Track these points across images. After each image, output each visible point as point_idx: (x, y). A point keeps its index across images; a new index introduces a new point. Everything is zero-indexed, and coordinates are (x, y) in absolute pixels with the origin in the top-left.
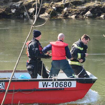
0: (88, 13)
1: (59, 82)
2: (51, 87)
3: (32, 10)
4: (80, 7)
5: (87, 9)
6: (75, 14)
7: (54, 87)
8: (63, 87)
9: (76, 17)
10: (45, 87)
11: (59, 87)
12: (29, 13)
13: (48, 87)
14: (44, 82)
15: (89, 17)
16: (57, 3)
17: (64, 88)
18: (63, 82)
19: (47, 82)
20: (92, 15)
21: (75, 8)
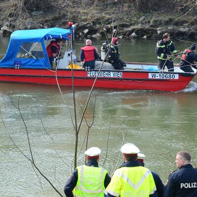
0: (134, 34)
1: (165, 74)
2: (159, 78)
3: (86, 31)
4: (126, 29)
5: (133, 31)
6: (122, 35)
7: (161, 78)
8: (168, 78)
9: (123, 37)
10: (154, 77)
11: (165, 78)
12: (84, 33)
13: (156, 78)
14: (153, 74)
15: (134, 37)
16: (108, 25)
17: (169, 80)
18: (168, 74)
19: (155, 74)
20: (136, 35)
21: (122, 30)
